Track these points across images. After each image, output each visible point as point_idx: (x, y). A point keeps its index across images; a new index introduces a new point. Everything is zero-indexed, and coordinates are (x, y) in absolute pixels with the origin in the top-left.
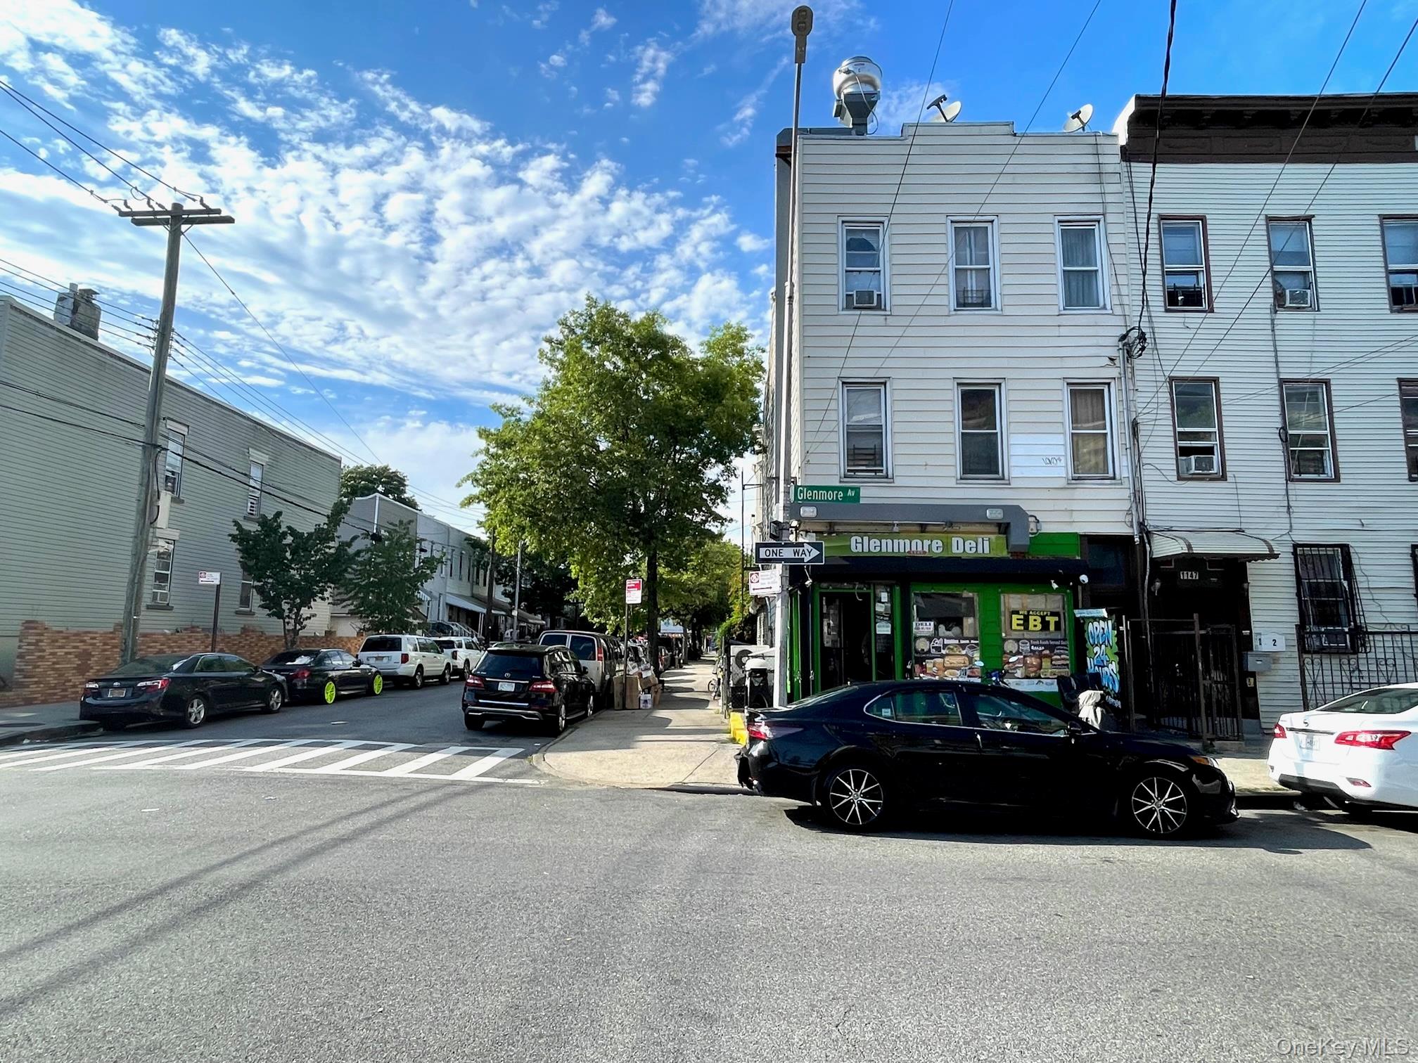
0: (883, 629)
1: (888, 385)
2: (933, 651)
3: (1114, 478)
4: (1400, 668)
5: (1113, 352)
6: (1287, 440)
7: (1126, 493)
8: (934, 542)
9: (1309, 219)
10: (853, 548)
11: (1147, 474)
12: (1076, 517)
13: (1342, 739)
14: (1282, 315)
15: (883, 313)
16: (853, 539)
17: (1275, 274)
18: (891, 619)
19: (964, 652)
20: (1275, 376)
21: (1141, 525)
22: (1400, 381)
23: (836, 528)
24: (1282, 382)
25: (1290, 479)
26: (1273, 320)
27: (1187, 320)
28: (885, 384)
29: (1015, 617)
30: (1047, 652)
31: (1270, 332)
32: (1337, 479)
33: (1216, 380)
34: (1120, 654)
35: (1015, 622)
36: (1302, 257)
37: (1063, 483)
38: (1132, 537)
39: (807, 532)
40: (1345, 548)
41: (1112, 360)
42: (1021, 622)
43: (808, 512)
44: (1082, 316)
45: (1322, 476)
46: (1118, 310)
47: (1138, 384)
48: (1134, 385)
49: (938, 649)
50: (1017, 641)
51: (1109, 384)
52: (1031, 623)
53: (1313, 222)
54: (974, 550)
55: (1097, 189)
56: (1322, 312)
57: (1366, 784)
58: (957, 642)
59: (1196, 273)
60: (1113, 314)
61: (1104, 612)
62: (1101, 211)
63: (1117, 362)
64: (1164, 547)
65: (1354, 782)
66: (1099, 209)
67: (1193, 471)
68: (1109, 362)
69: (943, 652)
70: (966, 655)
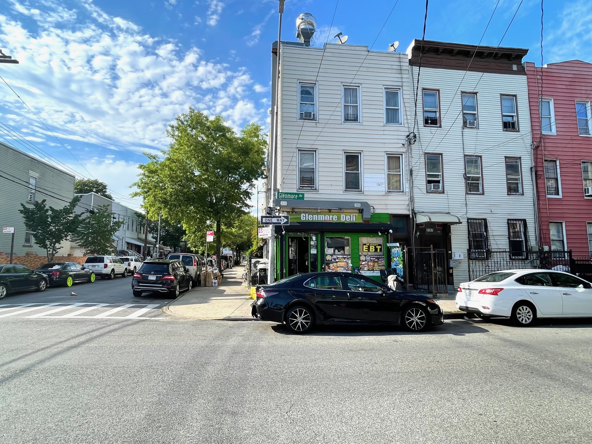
0: (313, 251)
1: (317, 151)
2: (333, 260)
3: (403, 192)
4: (502, 265)
5: (404, 142)
6: (467, 178)
7: (407, 198)
8: (334, 216)
9: (476, 93)
10: (302, 219)
11: (415, 190)
12: (389, 207)
13: (481, 292)
14: (466, 130)
15: (315, 122)
16: (302, 215)
17: (464, 114)
18: (317, 247)
19: (345, 261)
20: (463, 153)
21: (413, 210)
22: (506, 157)
23: (295, 210)
24: (465, 156)
25: (467, 193)
26: (462, 132)
27: (432, 130)
28: (315, 151)
29: (364, 246)
30: (376, 260)
31: (461, 137)
32: (483, 194)
33: (441, 154)
34: (404, 261)
35: (364, 248)
36: (473, 108)
37: (384, 193)
38: (409, 215)
39: (283, 212)
40: (485, 220)
41: (403, 145)
42: (367, 248)
43: (283, 203)
44: (393, 127)
45: (478, 193)
46: (406, 125)
47: (413, 155)
48: (411, 155)
49: (335, 259)
50: (365, 256)
51: (402, 154)
52: (371, 249)
53: (477, 95)
54: (349, 220)
55: (399, 76)
56: (480, 129)
57: (489, 309)
58: (342, 256)
59: (436, 112)
60: (404, 127)
61: (398, 244)
62: (401, 85)
63: (405, 146)
64: (421, 219)
65: (484, 308)
66: (400, 84)
67: (432, 189)
68: (402, 146)
69: (337, 260)
70: (346, 262)
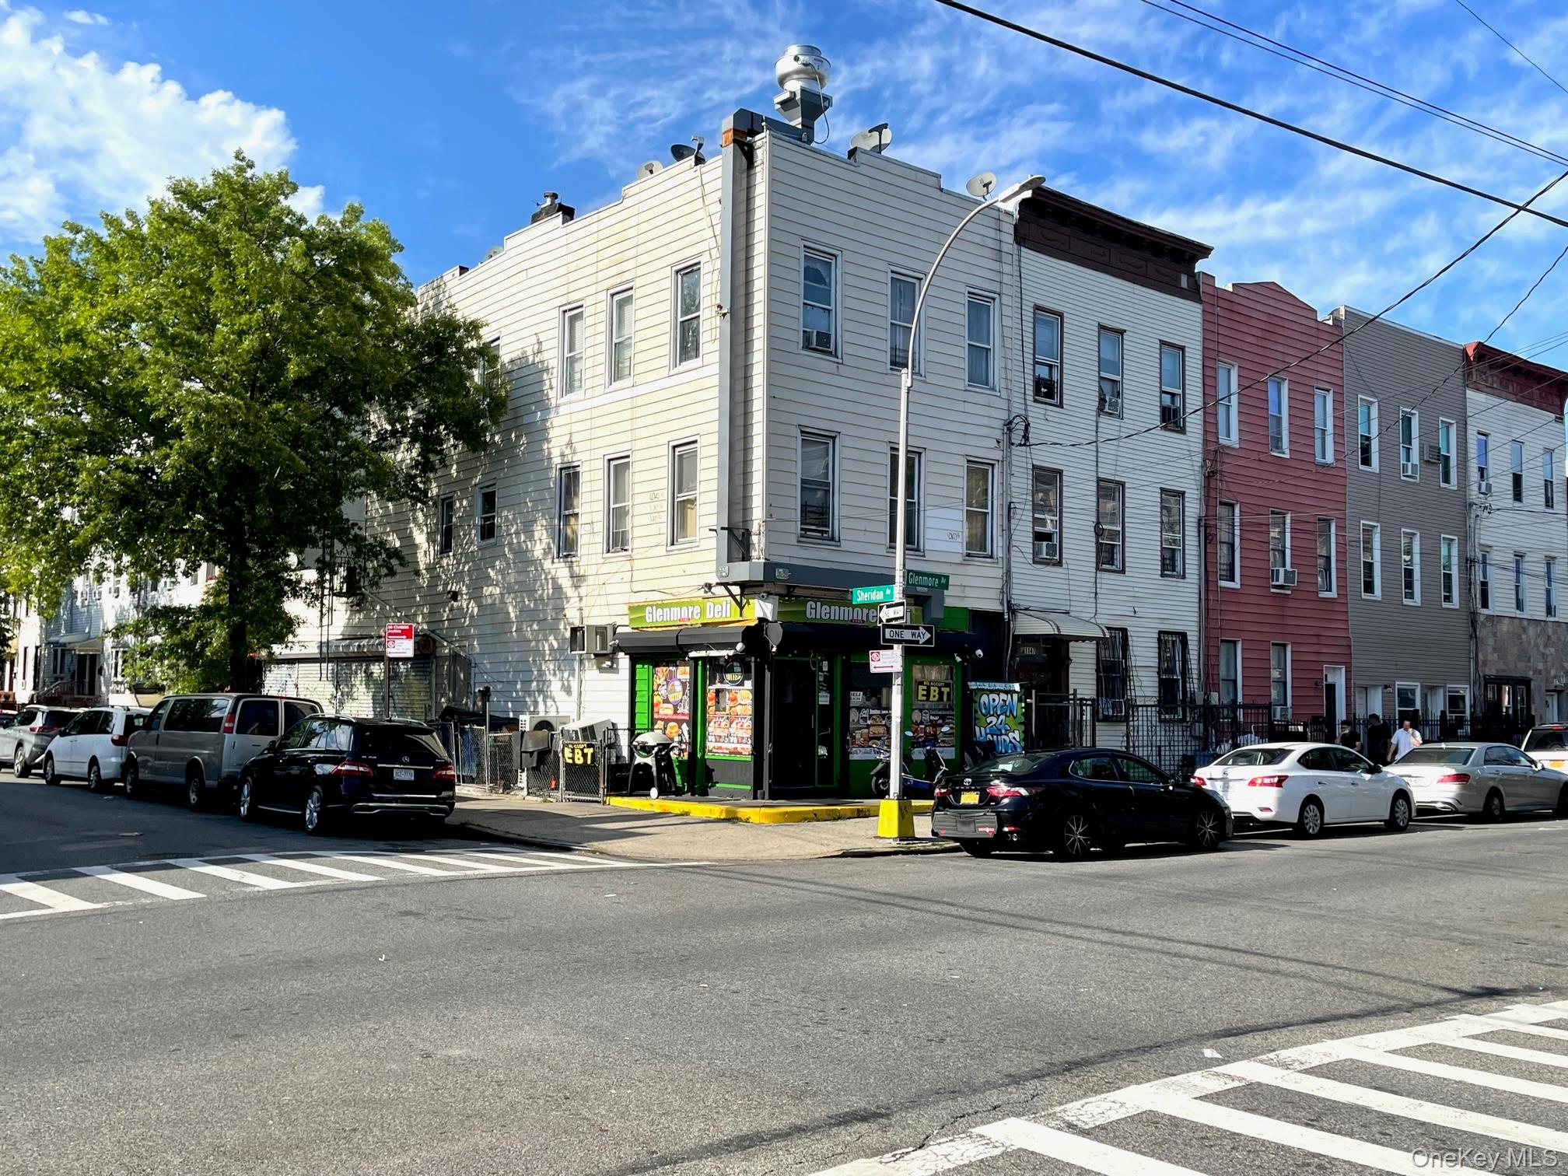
0: (824, 699)
1: (837, 440)
2: (861, 722)
3: (992, 557)
5: (998, 434)
6: (1099, 532)
7: (999, 573)
8: (870, 611)
9: (1122, 332)
10: (809, 615)
11: (1015, 555)
12: (969, 592)
13: (1252, 783)
14: (1103, 419)
15: (835, 359)
16: (809, 604)
17: (1102, 378)
18: (830, 690)
19: (883, 723)
20: (1095, 474)
21: (1009, 603)
22: (1162, 490)
23: (797, 592)
24: (1099, 480)
25: (1097, 569)
26: (1097, 422)
27: (1046, 412)
28: (834, 438)
29: (921, 687)
30: (940, 721)
31: (1095, 433)
32: (1123, 571)
33: (1060, 472)
34: (1027, 724)
35: (921, 692)
37: (959, 559)
38: (1002, 614)
39: (769, 594)
40: (1124, 631)
41: (998, 442)
42: (925, 693)
43: (780, 574)
44: (979, 396)
45: (1114, 568)
46: (1004, 394)
47: (1014, 468)
48: (1011, 469)
49: (865, 719)
50: (921, 711)
51: (993, 465)
52: (932, 693)
53: (1124, 337)
55: (995, 266)
56: (1125, 420)
58: (878, 712)
59: (1051, 366)
60: (1000, 397)
61: (1017, 687)
62: (998, 290)
63: (1001, 445)
65: (1263, 809)
66: (995, 287)
67: (1044, 556)
68: (996, 444)
69: (869, 722)
70: (885, 725)
